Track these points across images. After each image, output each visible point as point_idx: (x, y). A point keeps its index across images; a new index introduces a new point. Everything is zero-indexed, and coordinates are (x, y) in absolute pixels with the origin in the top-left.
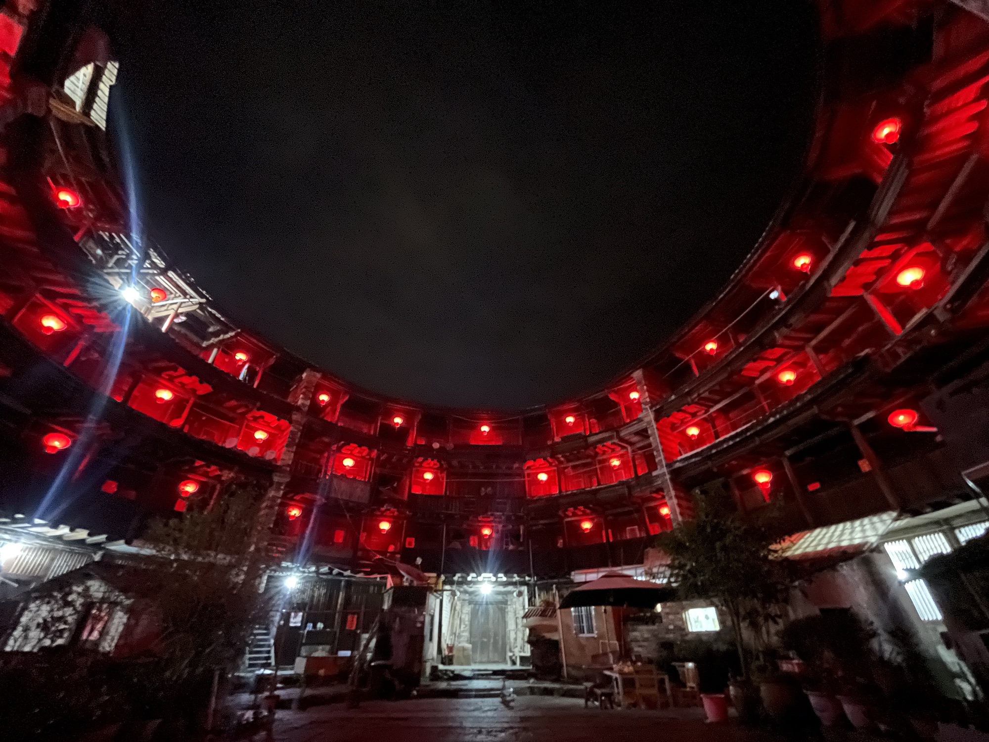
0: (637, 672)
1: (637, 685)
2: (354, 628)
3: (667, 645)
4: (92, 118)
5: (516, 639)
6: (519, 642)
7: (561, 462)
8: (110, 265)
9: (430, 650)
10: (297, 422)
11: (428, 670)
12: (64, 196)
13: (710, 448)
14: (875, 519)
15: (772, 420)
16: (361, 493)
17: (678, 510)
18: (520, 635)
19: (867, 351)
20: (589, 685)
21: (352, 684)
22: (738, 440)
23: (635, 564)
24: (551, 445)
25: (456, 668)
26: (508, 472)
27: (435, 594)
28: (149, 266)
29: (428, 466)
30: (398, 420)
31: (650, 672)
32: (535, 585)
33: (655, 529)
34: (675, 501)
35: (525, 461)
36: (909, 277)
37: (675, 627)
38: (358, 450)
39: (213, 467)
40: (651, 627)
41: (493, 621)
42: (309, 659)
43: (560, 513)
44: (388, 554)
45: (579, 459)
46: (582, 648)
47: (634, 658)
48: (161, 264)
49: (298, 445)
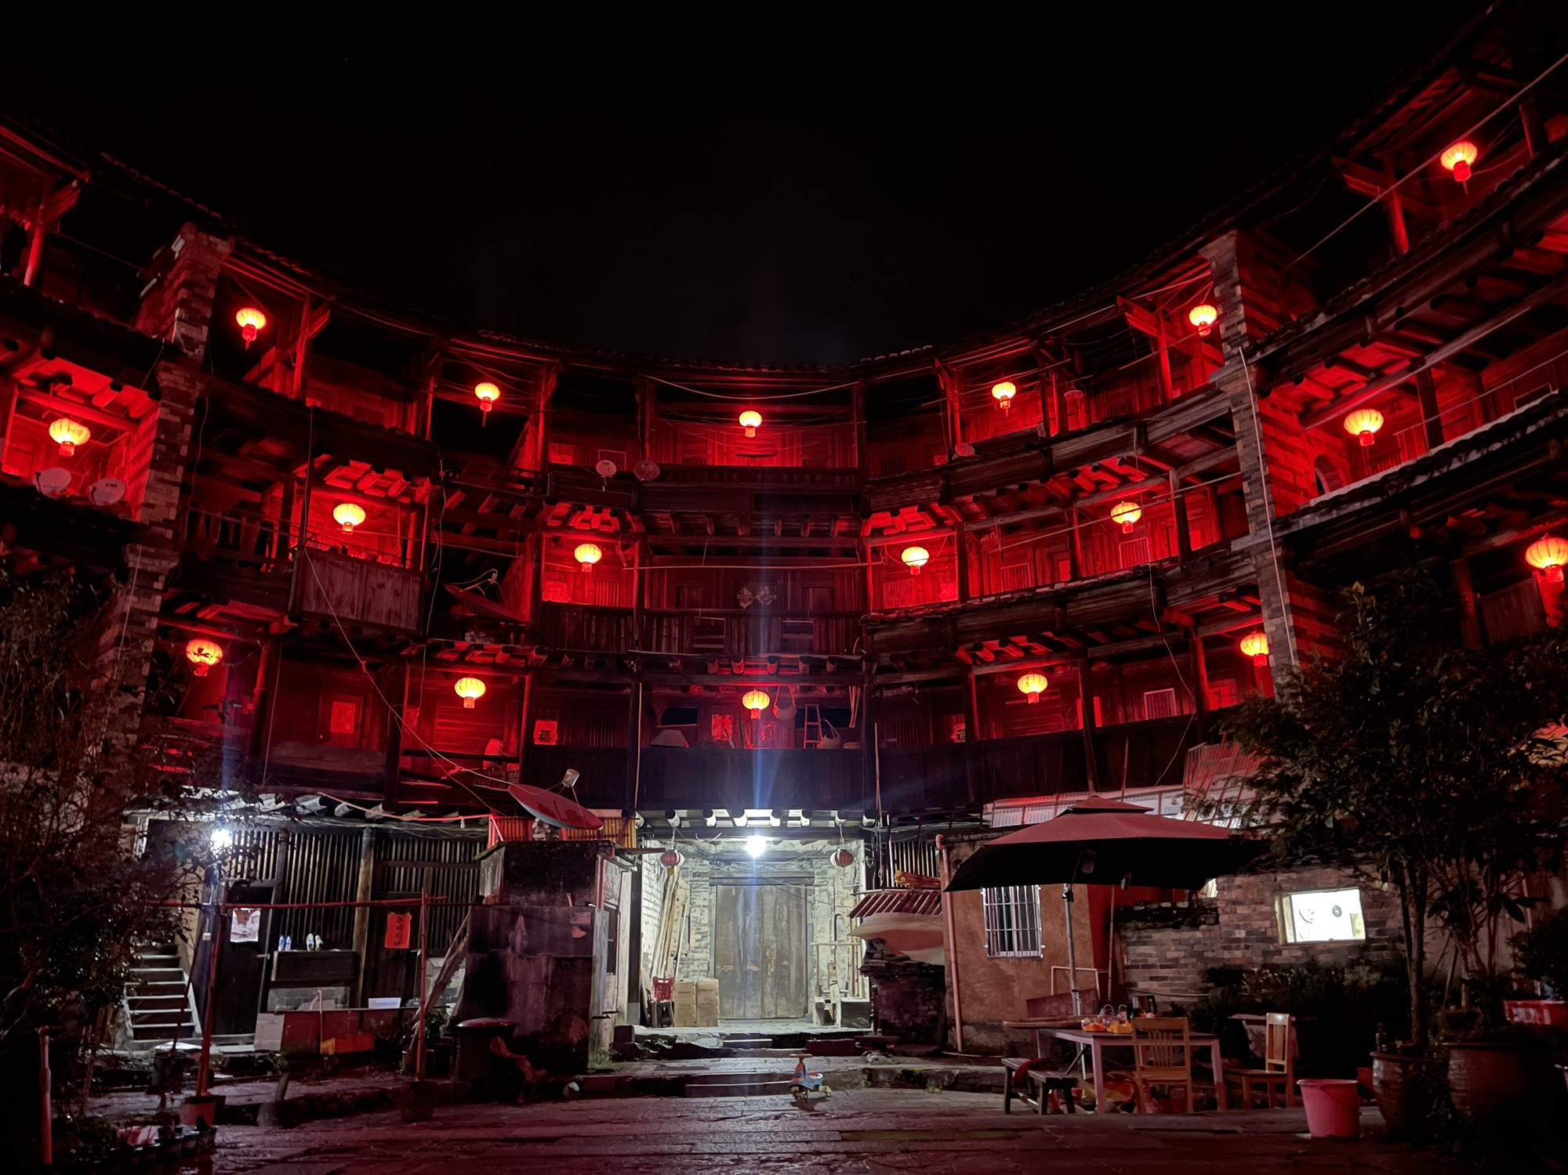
0: (1141, 1034)
1: (1140, 1063)
2: (406, 945)
3: (1223, 976)
5: (833, 966)
6: (843, 973)
7: (970, 517)
9: (609, 992)
10: (177, 395)
11: (607, 1037)
13: (1408, 474)
16: (395, 601)
17: (1292, 644)
18: (845, 955)
20: (1016, 1063)
21: (410, 1069)
22: (1496, 446)
23: (1159, 784)
24: (942, 468)
25: (680, 1032)
26: (817, 543)
27: (619, 859)
29: (584, 526)
30: (487, 392)
31: (1177, 1034)
32: (886, 837)
33: (1222, 695)
34: (1288, 620)
35: (867, 514)
37: (1248, 933)
38: (373, 478)
40: (1186, 934)
41: (775, 927)
42: (292, 1017)
44: (485, 763)
45: (1023, 506)
46: (1003, 982)
47: (1136, 1004)
49: (188, 464)
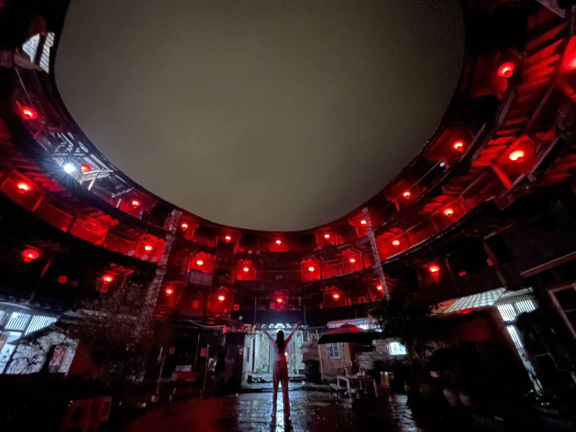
2: (205, 355)
3: (378, 363)
4: (41, 66)
5: (297, 360)
6: (299, 362)
7: (322, 261)
8: (56, 151)
9: (248, 367)
10: (169, 241)
11: (246, 377)
12: (27, 112)
14: (494, 292)
15: (439, 237)
16: (207, 280)
17: (386, 288)
18: (299, 358)
19: (492, 198)
22: (420, 248)
23: (363, 318)
24: (316, 251)
25: (263, 376)
26: (292, 266)
27: (250, 336)
28: (79, 152)
29: (245, 264)
30: (228, 238)
32: (307, 330)
33: (374, 298)
34: (385, 282)
35: (301, 260)
36: (515, 156)
37: (383, 352)
38: (205, 255)
39: (121, 267)
40: (370, 353)
42: (180, 373)
43: (321, 290)
44: (224, 314)
45: (331, 259)
46: (332, 364)
48: (86, 151)
49: (170, 254)
